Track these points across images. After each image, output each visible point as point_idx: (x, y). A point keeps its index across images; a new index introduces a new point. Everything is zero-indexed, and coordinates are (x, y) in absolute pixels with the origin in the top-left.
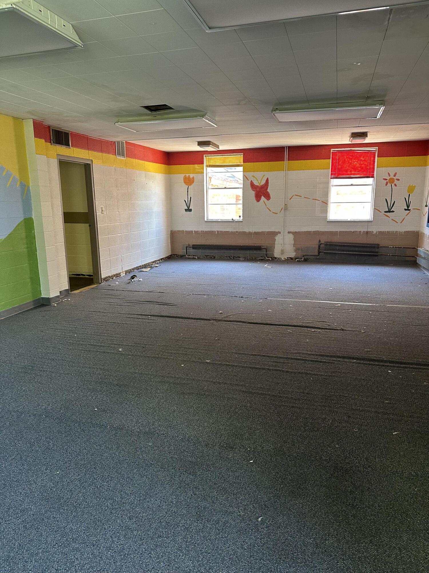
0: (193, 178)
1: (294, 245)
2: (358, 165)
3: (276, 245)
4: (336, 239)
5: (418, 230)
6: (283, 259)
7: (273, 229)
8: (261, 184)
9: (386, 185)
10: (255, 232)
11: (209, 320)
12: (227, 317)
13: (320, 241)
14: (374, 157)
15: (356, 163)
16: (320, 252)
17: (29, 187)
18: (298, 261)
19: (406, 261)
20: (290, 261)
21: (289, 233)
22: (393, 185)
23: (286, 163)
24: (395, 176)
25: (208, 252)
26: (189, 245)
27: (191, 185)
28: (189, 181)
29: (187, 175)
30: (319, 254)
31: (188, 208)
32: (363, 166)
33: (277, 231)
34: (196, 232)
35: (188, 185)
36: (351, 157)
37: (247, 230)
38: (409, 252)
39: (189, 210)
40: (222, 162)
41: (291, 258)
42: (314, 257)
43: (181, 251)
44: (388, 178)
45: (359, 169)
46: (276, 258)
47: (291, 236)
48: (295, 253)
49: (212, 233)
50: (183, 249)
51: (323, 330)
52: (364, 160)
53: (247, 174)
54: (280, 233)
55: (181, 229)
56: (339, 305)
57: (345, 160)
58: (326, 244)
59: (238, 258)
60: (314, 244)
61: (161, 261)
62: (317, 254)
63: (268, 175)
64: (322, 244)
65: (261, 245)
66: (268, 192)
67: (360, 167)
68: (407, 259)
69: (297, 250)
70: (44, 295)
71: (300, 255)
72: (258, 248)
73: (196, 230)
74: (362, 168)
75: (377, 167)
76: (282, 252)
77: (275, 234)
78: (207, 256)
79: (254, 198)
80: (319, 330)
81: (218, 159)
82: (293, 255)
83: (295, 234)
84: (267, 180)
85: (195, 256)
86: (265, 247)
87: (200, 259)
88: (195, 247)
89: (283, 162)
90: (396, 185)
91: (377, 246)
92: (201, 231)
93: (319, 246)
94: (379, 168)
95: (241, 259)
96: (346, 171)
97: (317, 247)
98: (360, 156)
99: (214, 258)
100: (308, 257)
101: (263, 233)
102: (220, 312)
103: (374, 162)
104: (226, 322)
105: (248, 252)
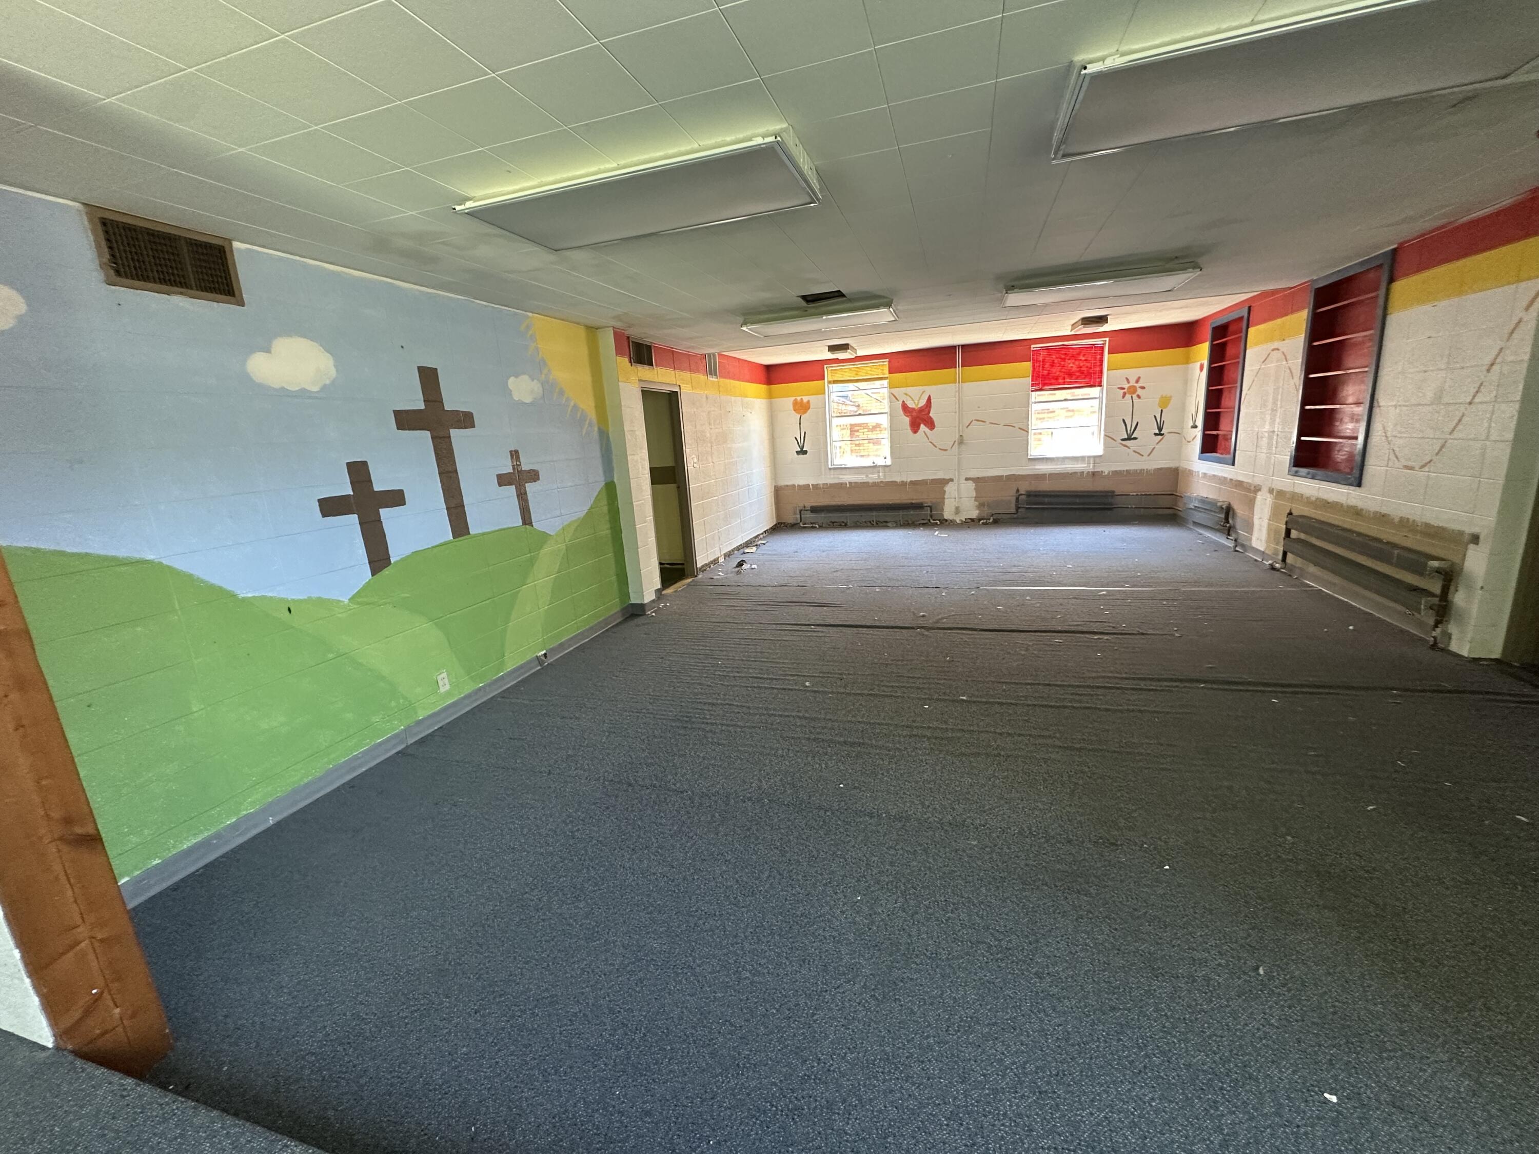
0: (808, 402)
1: (976, 499)
2: (1075, 369)
3: (946, 501)
4: (1045, 486)
5: (1177, 465)
6: (958, 522)
7: (940, 475)
8: (919, 406)
9: (1123, 397)
10: (911, 481)
11: (912, 628)
12: (937, 622)
13: (1018, 491)
14: (1102, 354)
15: (1071, 365)
16: (1019, 508)
17: (608, 434)
18: (983, 523)
19: (1159, 515)
20: (971, 523)
21: (967, 479)
22: (1135, 396)
23: (959, 370)
24: (1137, 381)
25: (835, 517)
26: (805, 507)
27: (805, 412)
28: (801, 408)
29: (799, 398)
30: (1017, 510)
31: (802, 448)
32: (1083, 369)
33: (947, 477)
34: (816, 487)
35: (798, 413)
36: (1063, 356)
37: (898, 479)
38: (1165, 502)
39: (802, 452)
40: (854, 374)
41: (972, 520)
42: (1009, 516)
43: (791, 518)
44: (1126, 386)
45: (1078, 374)
46: (946, 520)
47: (972, 485)
48: (978, 512)
49: (840, 486)
50: (795, 514)
51: (1112, 636)
52: (1086, 360)
53: (894, 391)
54: (952, 480)
55: (790, 483)
56: (1104, 593)
57: (1053, 362)
58: (1029, 494)
59: (884, 524)
60: (1009, 496)
61: (765, 535)
62: (1013, 510)
63: (930, 390)
64: (1022, 495)
65: (922, 501)
66: (931, 418)
67: (1079, 371)
68: (1160, 512)
69: (981, 506)
70: (634, 600)
71: (987, 511)
72: (919, 506)
73: (815, 483)
74: (1082, 372)
75: (1108, 370)
76: (957, 511)
77: (945, 482)
78: (833, 523)
79: (909, 428)
80: (1106, 637)
81: (847, 371)
82: (974, 514)
83: (976, 480)
84: (929, 399)
85: (815, 523)
86: (929, 504)
87: (822, 527)
88: (814, 510)
89: (954, 369)
90: (1139, 397)
91: (1112, 494)
92: (824, 484)
93: (1017, 499)
94: (1110, 372)
95: (889, 524)
96: (1057, 379)
97: (1014, 499)
98: (1079, 354)
99: (846, 525)
100: (999, 517)
101: (924, 482)
102: (922, 614)
103: (1101, 361)
104: (945, 631)
105: (901, 513)
